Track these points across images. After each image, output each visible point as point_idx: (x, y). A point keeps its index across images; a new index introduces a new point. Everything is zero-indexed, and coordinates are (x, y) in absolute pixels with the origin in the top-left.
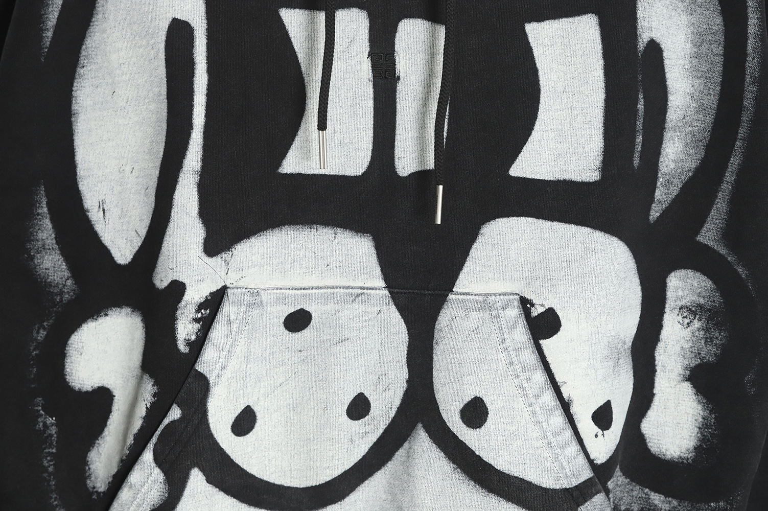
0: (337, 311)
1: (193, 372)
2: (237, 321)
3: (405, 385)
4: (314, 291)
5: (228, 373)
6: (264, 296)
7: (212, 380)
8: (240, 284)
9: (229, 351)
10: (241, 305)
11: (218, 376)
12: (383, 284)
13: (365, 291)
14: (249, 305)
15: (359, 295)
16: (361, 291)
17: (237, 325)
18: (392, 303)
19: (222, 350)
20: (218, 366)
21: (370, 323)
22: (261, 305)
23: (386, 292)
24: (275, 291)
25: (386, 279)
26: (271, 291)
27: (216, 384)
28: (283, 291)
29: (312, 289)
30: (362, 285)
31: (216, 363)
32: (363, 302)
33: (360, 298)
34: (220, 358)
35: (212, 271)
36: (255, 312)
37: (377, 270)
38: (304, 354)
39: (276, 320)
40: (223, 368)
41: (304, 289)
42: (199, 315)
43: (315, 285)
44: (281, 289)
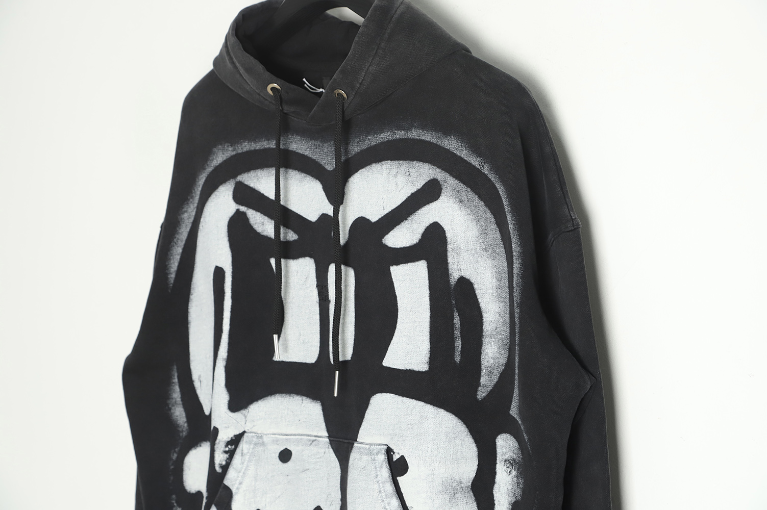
0: (303, 451)
1: (223, 485)
2: (248, 454)
3: (340, 502)
4: (292, 437)
5: (244, 487)
6: (265, 439)
7: (234, 491)
8: (253, 430)
9: (244, 473)
10: (251, 444)
11: (238, 489)
12: (327, 435)
13: (317, 438)
14: (256, 444)
15: (313, 441)
16: (315, 438)
17: (248, 457)
18: (330, 447)
19: (239, 472)
20: (238, 482)
21: (321, 460)
22: (263, 444)
23: (327, 440)
24: (272, 436)
25: (328, 431)
26: (269, 436)
27: (236, 493)
28: (276, 436)
29: (291, 435)
30: (315, 434)
31: (236, 480)
32: (316, 445)
33: (314, 443)
34: (239, 477)
35: (234, 421)
36: (260, 449)
37: (323, 425)
38: (289, 477)
39: (274, 455)
40: (240, 483)
41: (287, 435)
42: (227, 449)
43: (294, 433)
44: (275, 434)
